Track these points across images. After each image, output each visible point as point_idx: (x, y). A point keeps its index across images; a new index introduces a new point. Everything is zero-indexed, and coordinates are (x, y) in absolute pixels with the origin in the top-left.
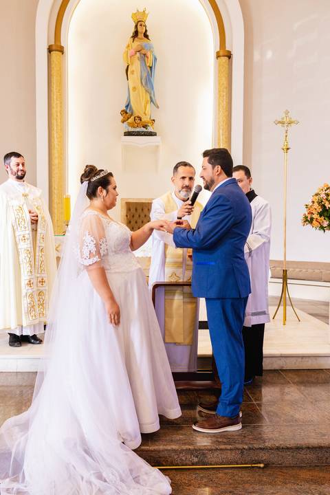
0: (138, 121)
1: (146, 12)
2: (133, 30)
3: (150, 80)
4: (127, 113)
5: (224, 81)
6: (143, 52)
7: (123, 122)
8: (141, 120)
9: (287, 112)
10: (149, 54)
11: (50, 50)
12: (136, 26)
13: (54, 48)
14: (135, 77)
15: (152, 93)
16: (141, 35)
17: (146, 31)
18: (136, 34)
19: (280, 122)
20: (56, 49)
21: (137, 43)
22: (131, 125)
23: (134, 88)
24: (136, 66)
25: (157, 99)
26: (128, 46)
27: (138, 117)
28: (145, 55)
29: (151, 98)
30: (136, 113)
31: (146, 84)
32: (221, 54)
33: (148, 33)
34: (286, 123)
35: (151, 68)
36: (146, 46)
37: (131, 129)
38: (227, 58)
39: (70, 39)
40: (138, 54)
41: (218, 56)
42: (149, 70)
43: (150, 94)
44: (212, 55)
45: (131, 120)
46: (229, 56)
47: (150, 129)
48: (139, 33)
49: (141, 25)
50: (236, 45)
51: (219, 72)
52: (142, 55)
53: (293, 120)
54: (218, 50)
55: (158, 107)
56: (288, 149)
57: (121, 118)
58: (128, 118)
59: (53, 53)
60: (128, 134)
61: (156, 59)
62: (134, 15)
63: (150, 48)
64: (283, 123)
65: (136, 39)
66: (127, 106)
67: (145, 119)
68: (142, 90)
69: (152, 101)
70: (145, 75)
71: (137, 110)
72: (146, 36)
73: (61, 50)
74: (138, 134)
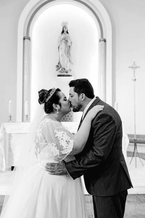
0: (63, 70)
1: (68, 22)
2: (62, 30)
3: (69, 52)
4: (58, 66)
5: (103, 52)
6: (66, 39)
7: (57, 70)
8: (65, 69)
9: (134, 63)
10: (69, 40)
11: (24, 39)
12: (63, 28)
13: (26, 38)
14: (62, 51)
15: (70, 57)
16: (65, 32)
17: (67, 31)
18: (63, 32)
19: (131, 67)
20: (27, 38)
21: (63, 36)
23: (62, 56)
24: (63, 46)
25: (72, 60)
26: (59, 37)
27: (64, 68)
28: (67, 41)
29: (70, 60)
30: (63, 67)
31: (67, 53)
32: (102, 40)
33: (68, 32)
34: (134, 67)
35: (69, 46)
36: (67, 37)
37: (60, 74)
38: (104, 42)
39: (34, 33)
40: (64, 41)
41: (100, 41)
42: (69, 47)
43: (69, 58)
44: (98, 41)
45: (60, 69)
46: (105, 41)
47: (69, 74)
49: (65, 28)
50: (108, 37)
52: (66, 41)
53: (137, 66)
54: (100, 38)
55: (72, 64)
56: (135, 80)
57: (56, 69)
58: (59, 69)
59: (26, 40)
60: (59, 76)
61: (72, 43)
63: (69, 37)
64: (132, 68)
65: (63, 34)
66: (59, 64)
67: (67, 69)
68: (65, 56)
69: (70, 61)
70: (67, 49)
72: (67, 33)
73: (29, 39)
74: (64, 76)
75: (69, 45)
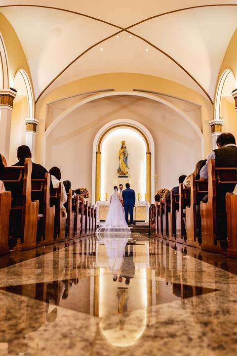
1: (125, 141)
4: (119, 170)
5: (149, 161)
6: (124, 152)
8: (123, 172)
10: (126, 153)
11: (97, 153)
12: (122, 145)
14: (122, 160)
15: (127, 164)
18: (122, 147)
20: (98, 153)
21: (122, 150)
22: (120, 174)
23: (122, 163)
24: (122, 157)
25: (128, 166)
26: (120, 151)
29: (126, 166)
39: (103, 149)
41: (147, 154)
44: (145, 153)
46: (150, 154)
47: (126, 175)
48: (123, 147)
49: (124, 145)
50: (152, 151)
51: (147, 158)
52: (124, 154)
54: (147, 152)
55: (129, 168)
57: (117, 172)
58: (119, 172)
59: (98, 154)
60: (119, 177)
61: (128, 154)
62: (123, 141)
63: (126, 151)
66: (119, 168)
67: (125, 172)
68: (124, 164)
70: (125, 159)
71: (122, 170)
72: (125, 148)
73: (100, 153)
74: (123, 177)
75: (126, 156)
